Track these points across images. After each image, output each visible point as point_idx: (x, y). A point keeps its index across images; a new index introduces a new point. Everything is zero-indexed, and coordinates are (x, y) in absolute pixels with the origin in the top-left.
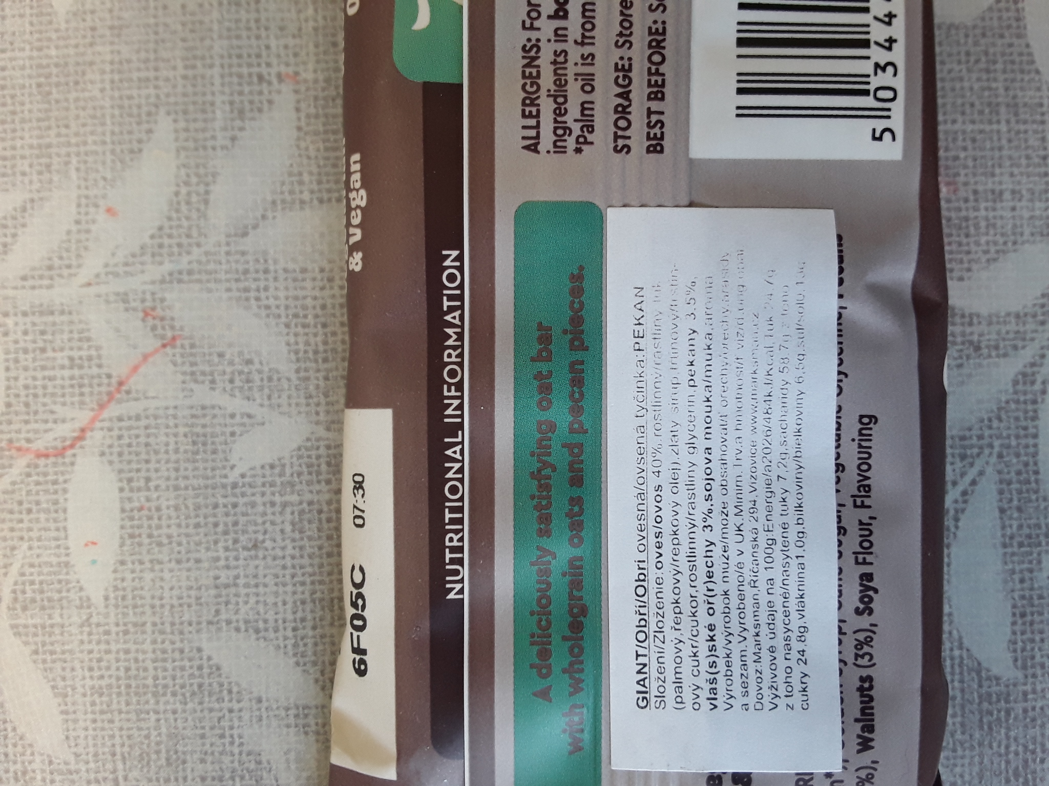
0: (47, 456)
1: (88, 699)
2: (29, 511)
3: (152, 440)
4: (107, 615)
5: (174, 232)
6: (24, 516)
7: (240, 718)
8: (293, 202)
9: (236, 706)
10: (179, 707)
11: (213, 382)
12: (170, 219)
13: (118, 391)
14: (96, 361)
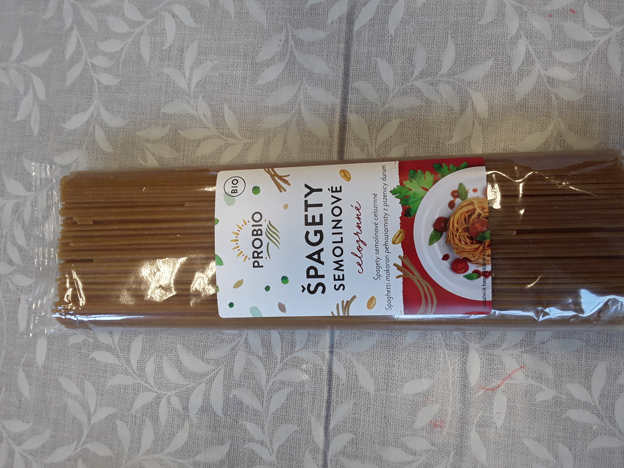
0: (489, 390)
1: (494, 451)
2: (483, 403)
3: (516, 390)
4: (501, 431)
5: (526, 341)
6: (482, 404)
7: (532, 461)
8: (557, 337)
9: (531, 458)
10: (517, 456)
11: (533, 378)
12: (525, 337)
13: (509, 377)
14: (503, 369)
